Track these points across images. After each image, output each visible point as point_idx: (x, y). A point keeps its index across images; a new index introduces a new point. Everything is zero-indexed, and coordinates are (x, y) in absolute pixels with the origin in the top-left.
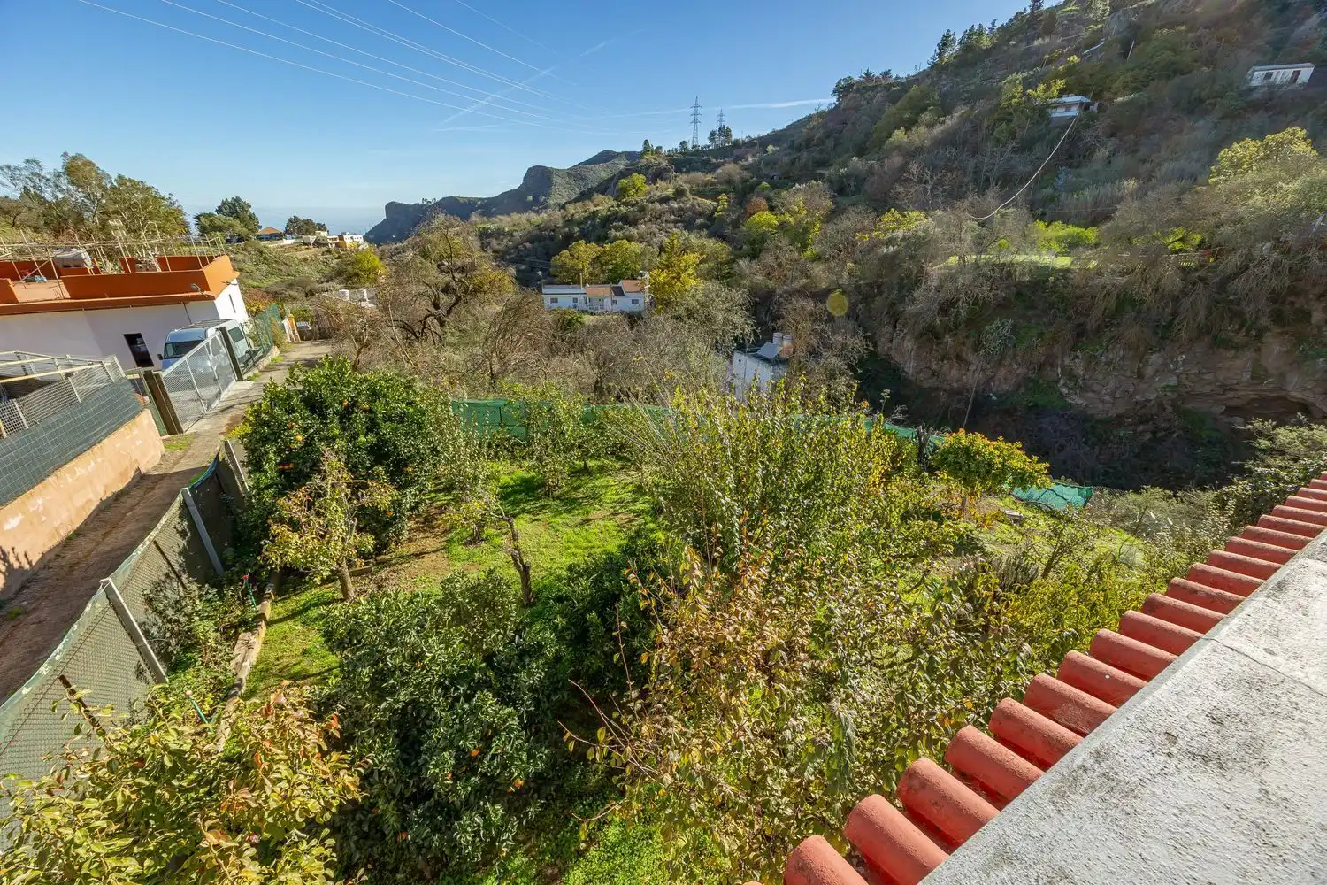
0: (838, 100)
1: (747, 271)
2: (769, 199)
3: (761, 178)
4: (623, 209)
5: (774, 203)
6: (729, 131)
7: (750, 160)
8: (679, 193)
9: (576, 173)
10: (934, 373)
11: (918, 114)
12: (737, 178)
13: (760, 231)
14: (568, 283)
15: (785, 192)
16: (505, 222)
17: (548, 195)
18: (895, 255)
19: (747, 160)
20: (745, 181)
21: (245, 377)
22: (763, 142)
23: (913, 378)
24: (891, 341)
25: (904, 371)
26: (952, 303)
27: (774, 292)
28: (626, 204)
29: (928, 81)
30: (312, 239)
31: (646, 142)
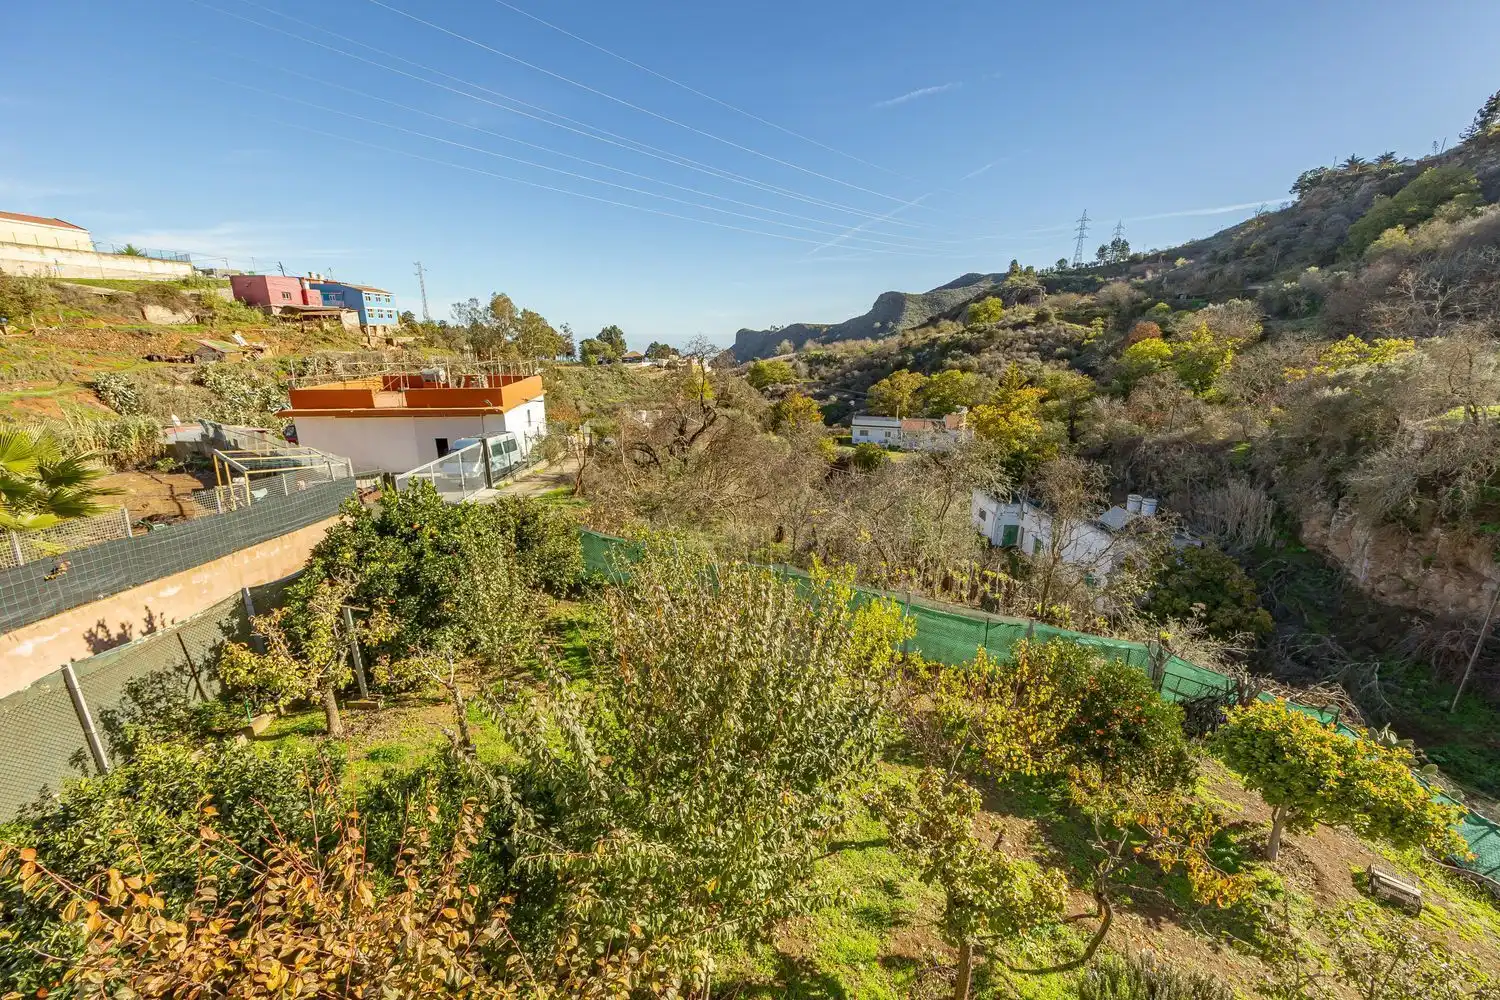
0: (1301, 197)
1: (1106, 412)
2: (1163, 324)
3: (1159, 298)
4: (967, 336)
5: (1169, 328)
6: (1125, 244)
7: (1149, 276)
8: (1042, 318)
9: (932, 298)
10: (1407, 586)
11: (1434, 206)
12: (1124, 299)
13: (1145, 361)
14: (884, 415)
15: (1191, 315)
16: (838, 349)
17: (897, 321)
18: (1344, 401)
19: (1144, 277)
20: (1135, 302)
21: (494, 485)
22: (1171, 256)
23: (1367, 589)
24: (1327, 525)
25: (1349, 574)
26: (1446, 477)
27: (1141, 440)
28: (971, 330)
29: (1459, 161)
30: (665, 362)
31: (1014, 263)
